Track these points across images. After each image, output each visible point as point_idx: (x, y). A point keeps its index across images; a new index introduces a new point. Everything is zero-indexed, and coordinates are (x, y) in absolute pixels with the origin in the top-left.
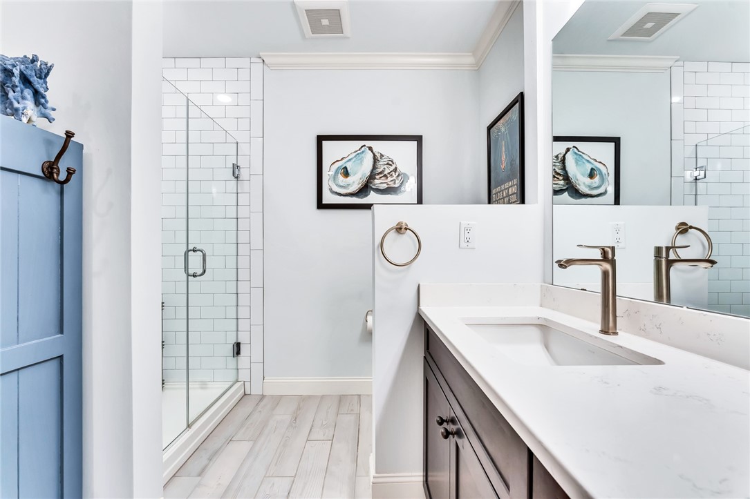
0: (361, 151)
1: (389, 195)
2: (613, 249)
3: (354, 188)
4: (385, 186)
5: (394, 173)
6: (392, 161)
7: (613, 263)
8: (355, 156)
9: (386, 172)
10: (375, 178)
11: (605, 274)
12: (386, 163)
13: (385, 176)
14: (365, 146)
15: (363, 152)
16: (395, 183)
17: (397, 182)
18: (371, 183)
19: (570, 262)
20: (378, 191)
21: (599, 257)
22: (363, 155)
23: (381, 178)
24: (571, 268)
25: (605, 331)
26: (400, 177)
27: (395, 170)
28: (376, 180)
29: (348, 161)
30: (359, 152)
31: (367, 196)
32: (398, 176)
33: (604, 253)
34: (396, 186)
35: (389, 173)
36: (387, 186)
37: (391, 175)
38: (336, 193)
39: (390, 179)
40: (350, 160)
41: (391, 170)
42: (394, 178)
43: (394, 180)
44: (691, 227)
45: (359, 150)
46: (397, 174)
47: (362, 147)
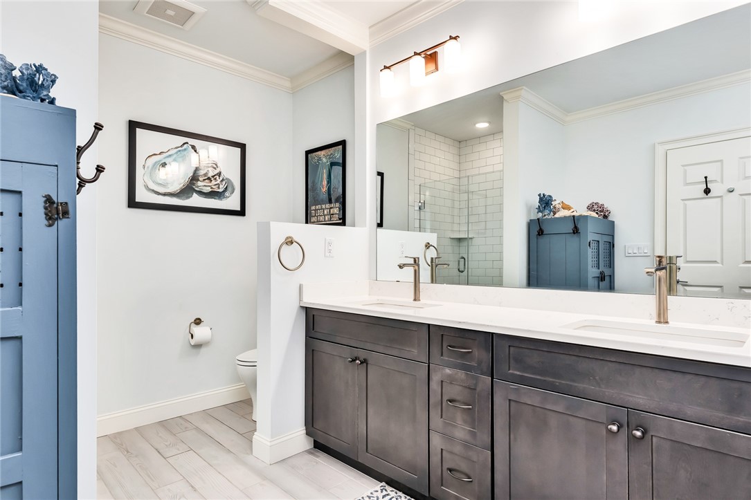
0: (183, 148)
1: (213, 199)
2: (418, 258)
3: (176, 187)
4: (208, 190)
5: (218, 177)
6: (216, 165)
7: (418, 265)
8: (177, 153)
9: (210, 175)
10: (198, 180)
11: (415, 271)
12: (210, 165)
13: (209, 179)
14: (187, 143)
15: (185, 149)
16: (219, 188)
17: (221, 186)
18: (194, 184)
19: (404, 265)
20: (201, 193)
21: (413, 263)
22: (185, 153)
23: (204, 180)
24: (405, 268)
25: (415, 300)
26: (224, 183)
27: (219, 174)
28: (199, 182)
29: (167, 157)
30: (180, 149)
31: (188, 198)
32: (222, 181)
33: (415, 261)
34: (221, 190)
35: (213, 176)
36: (211, 190)
37: (215, 179)
38: (153, 191)
39: (214, 182)
40: (170, 156)
41: (215, 173)
42: (218, 182)
43: (218, 184)
44: (431, 245)
45: (181, 146)
46: (221, 179)
47: (184, 144)
